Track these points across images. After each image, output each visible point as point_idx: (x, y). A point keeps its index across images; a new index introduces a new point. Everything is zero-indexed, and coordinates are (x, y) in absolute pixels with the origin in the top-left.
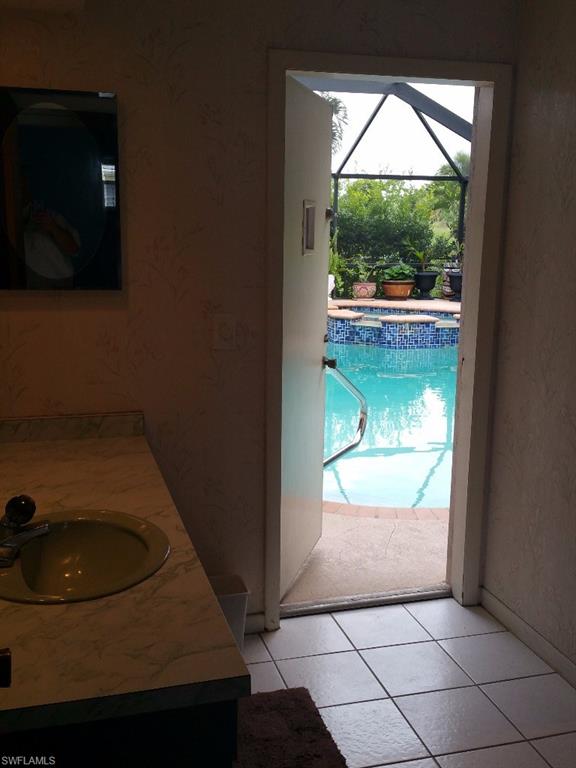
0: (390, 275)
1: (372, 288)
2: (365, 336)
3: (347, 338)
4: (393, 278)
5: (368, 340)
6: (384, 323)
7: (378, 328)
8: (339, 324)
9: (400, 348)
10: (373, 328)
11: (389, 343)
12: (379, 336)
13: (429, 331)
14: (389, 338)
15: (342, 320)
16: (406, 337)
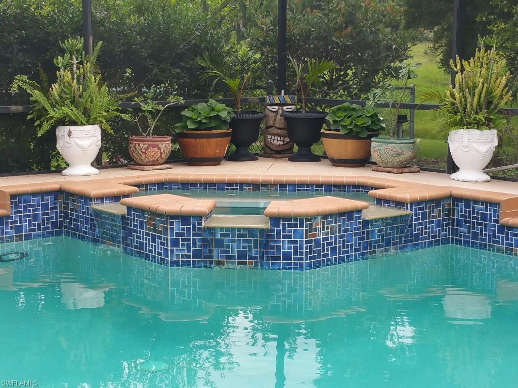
0: (194, 121)
1: (166, 145)
2: (235, 249)
3: (197, 254)
4: (200, 125)
5: (241, 255)
6: (275, 219)
7: (262, 231)
8: (177, 226)
9: (310, 265)
10: (251, 231)
11: (287, 257)
12: (265, 245)
13: (353, 226)
14: (287, 247)
15: (184, 218)
16: (317, 243)
